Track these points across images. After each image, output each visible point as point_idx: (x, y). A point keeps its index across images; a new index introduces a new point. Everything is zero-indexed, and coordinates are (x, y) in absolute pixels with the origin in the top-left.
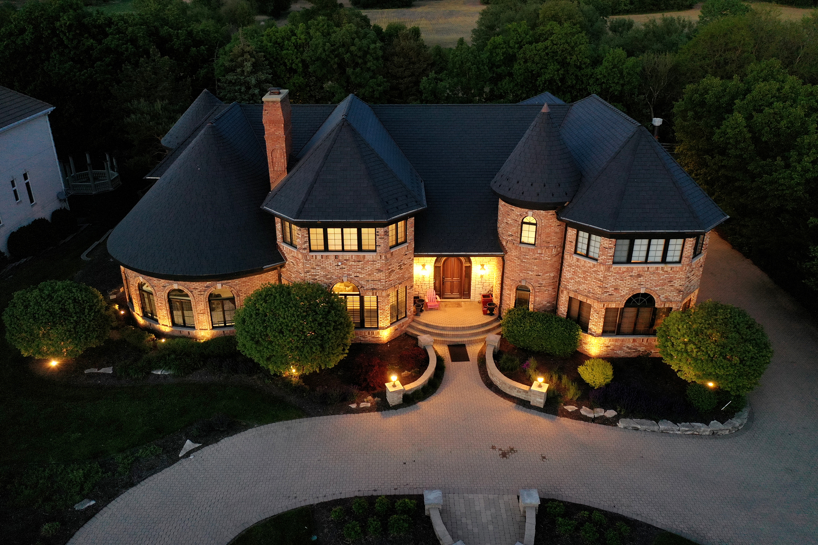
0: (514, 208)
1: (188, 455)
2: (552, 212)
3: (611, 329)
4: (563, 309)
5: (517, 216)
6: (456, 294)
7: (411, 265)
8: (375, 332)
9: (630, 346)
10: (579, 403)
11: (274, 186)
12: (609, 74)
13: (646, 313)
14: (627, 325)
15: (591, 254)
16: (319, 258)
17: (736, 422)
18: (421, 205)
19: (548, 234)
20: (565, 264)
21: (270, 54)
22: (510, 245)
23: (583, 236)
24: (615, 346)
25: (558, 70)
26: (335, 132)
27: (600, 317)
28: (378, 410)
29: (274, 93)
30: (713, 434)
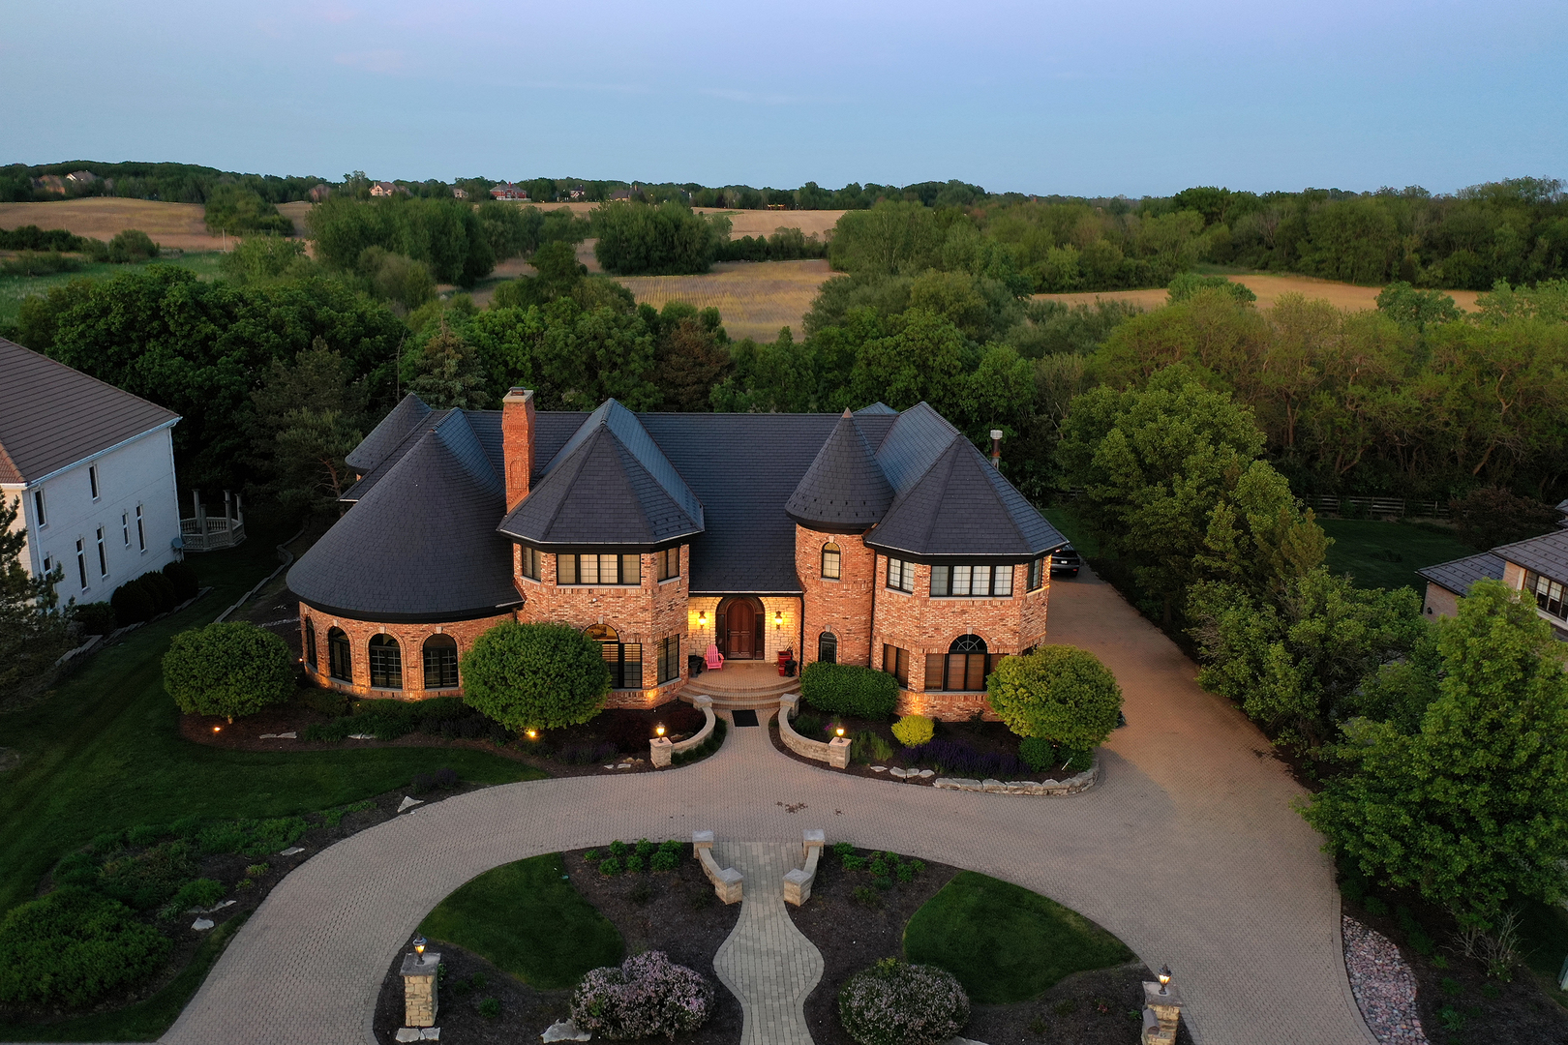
0: (812, 533)
1: (408, 810)
2: (858, 537)
3: (939, 681)
4: (877, 662)
5: (816, 542)
6: (745, 653)
7: (685, 608)
8: (637, 692)
9: (961, 705)
10: (889, 765)
11: (510, 508)
12: (988, 383)
14: (956, 678)
15: (905, 587)
16: (569, 592)
17: (1077, 781)
18: (696, 528)
19: (855, 564)
20: (877, 601)
21: (483, 348)
22: (809, 581)
23: (896, 563)
24: (942, 705)
25: (915, 377)
26: (591, 440)
27: (920, 667)
28: (639, 771)
29: (517, 394)
30: (1048, 793)
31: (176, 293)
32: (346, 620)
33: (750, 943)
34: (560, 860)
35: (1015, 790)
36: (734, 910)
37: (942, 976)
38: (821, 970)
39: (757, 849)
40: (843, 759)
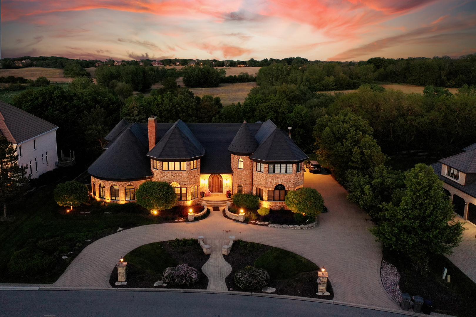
0: (235, 156)
1: (120, 231)
2: (248, 156)
3: (271, 198)
4: (254, 193)
5: (236, 158)
6: (217, 191)
7: (199, 177)
8: (185, 201)
9: (278, 205)
10: (256, 220)
11: (150, 150)
13: (283, 192)
14: (276, 197)
15: (262, 171)
16: (166, 173)
17: (310, 225)
18: (201, 154)
19: (247, 164)
20: (254, 175)
21: (145, 108)
22: (234, 170)
23: (259, 164)
24: (273, 205)
26: (172, 130)
27: (266, 194)
28: (185, 222)
29: (152, 118)
30: (301, 229)
31: (57, 93)
32: (104, 181)
33: (212, 264)
34: (162, 244)
35: (292, 227)
36: (208, 256)
37: (262, 270)
38: (231, 270)
39: (216, 241)
40: (243, 219)
